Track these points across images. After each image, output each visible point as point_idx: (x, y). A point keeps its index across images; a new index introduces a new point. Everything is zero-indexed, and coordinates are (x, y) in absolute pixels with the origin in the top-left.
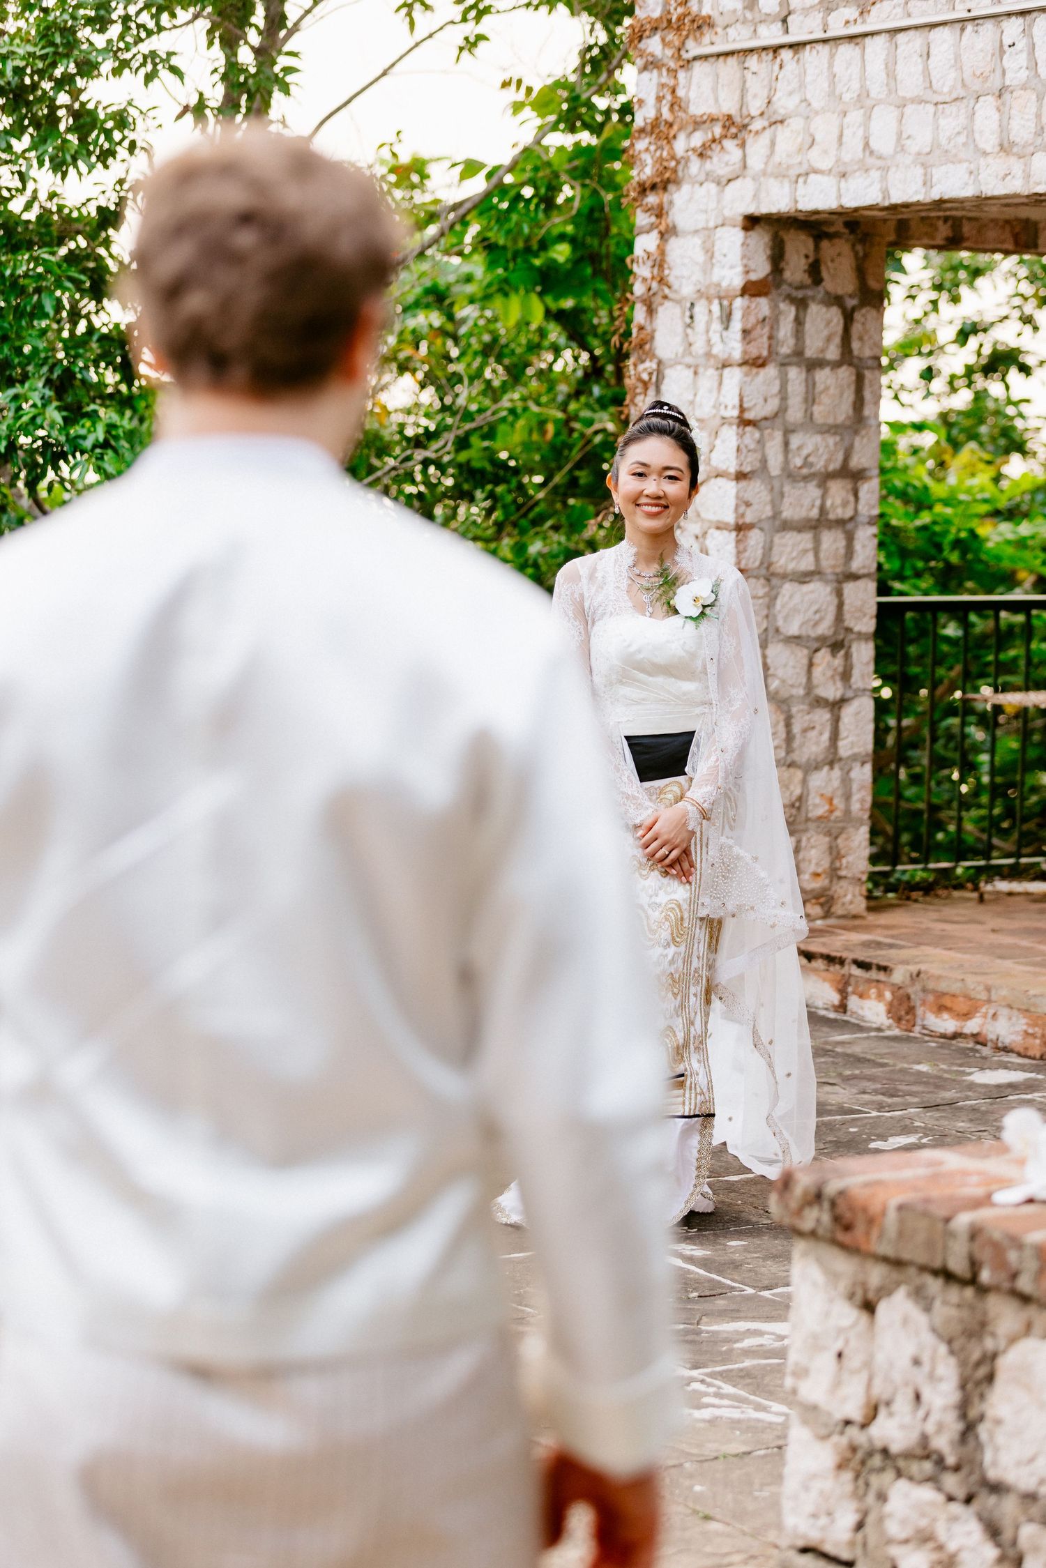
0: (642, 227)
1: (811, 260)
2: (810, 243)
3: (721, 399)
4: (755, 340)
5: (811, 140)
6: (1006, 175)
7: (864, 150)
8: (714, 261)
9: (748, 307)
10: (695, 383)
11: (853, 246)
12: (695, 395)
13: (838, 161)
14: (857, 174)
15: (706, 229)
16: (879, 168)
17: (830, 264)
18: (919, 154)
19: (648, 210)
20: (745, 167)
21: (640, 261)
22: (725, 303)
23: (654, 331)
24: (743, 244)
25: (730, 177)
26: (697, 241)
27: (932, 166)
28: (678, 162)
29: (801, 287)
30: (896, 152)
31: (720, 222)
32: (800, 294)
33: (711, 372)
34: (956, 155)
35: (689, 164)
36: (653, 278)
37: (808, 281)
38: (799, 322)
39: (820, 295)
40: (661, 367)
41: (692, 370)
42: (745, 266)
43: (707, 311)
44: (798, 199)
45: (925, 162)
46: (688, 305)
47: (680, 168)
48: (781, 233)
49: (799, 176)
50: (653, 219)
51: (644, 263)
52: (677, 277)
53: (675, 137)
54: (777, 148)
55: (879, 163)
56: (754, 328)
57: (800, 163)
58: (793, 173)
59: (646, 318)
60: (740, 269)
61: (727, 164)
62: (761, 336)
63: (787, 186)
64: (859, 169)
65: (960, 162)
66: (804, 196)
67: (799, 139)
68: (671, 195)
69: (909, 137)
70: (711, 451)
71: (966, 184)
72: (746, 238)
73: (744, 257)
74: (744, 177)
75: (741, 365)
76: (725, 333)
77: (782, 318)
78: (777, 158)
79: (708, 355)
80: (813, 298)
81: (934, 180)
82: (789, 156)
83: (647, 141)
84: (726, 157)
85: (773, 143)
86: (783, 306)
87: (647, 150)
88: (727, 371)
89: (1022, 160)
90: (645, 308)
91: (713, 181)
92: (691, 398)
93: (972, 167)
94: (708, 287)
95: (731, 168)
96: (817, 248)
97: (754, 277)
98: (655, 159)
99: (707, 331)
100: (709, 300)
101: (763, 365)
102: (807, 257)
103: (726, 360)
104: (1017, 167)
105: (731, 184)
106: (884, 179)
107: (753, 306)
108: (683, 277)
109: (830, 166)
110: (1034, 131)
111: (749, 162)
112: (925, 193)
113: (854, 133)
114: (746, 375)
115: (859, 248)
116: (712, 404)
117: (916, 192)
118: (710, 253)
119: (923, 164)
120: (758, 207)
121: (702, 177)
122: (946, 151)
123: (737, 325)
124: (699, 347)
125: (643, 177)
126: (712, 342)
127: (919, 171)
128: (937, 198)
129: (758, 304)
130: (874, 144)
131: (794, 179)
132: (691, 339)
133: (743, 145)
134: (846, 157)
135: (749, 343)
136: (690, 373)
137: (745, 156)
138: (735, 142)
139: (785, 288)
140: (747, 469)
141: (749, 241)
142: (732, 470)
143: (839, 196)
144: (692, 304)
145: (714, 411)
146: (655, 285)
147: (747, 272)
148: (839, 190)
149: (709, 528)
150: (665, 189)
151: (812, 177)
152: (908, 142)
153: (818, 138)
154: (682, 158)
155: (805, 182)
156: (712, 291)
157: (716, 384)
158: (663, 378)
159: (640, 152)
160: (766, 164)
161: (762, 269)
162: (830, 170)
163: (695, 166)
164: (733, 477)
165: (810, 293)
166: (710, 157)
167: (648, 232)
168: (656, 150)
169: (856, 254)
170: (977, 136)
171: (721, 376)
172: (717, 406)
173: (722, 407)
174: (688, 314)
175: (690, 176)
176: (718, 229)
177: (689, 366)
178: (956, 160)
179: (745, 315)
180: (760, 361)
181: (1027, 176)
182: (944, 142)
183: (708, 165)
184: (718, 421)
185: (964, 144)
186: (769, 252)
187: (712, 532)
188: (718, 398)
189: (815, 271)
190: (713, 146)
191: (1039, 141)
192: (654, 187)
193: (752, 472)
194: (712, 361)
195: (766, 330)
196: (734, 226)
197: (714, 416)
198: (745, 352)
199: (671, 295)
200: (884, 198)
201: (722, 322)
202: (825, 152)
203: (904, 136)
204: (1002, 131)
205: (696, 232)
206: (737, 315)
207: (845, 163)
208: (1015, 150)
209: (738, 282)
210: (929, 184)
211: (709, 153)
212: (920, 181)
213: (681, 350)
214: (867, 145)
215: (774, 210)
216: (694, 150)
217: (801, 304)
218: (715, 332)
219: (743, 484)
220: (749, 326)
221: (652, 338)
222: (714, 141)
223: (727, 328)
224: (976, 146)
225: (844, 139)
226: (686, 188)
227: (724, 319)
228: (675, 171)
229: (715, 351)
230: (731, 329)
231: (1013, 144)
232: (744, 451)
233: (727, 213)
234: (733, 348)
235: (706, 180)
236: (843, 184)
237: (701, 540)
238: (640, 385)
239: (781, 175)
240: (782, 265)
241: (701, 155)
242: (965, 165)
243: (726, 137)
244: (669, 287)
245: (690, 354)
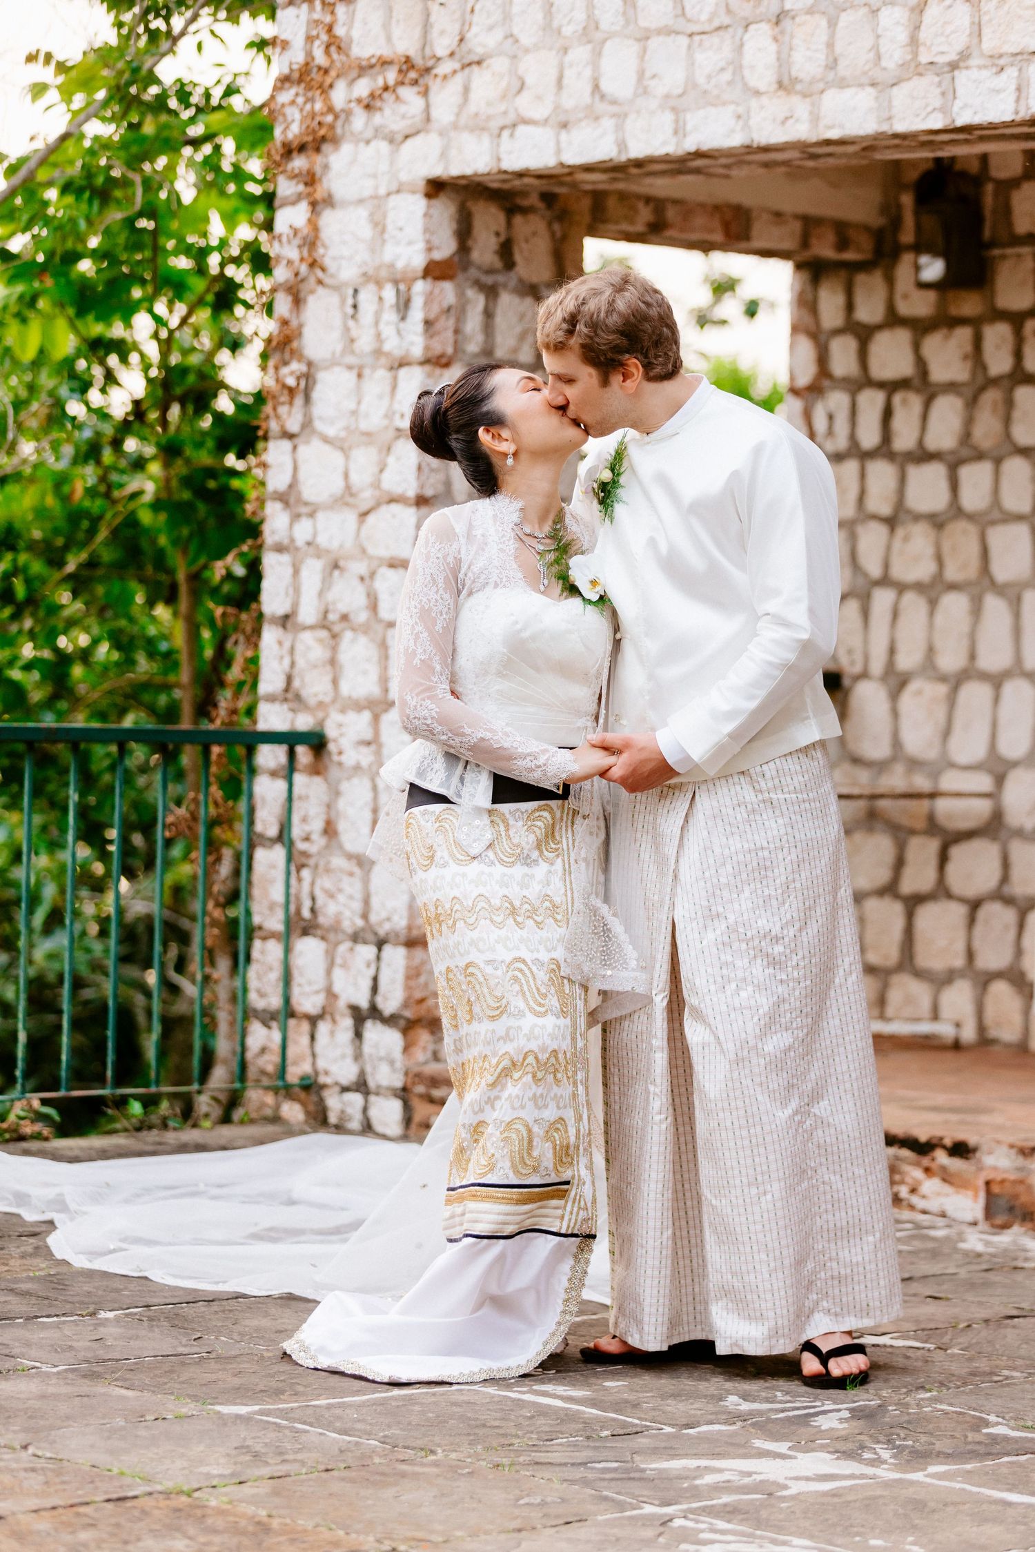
0: (286, 198)
1: (502, 238)
2: (501, 217)
3: (396, 406)
4: (439, 333)
5: (518, 84)
6: (787, 118)
7: (593, 93)
8: (386, 236)
9: (431, 293)
10: (358, 388)
11: (550, 224)
12: (359, 403)
13: (557, 107)
14: (583, 124)
15: (375, 197)
16: (613, 115)
17: (524, 245)
18: (667, 96)
19: (294, 177)
20: (428, 119)
21: (284, 239)
22: (402, 287)
23: (301, 326)
24: (425, 215)
25: (408, 132)
26: (363, 213)
27: (684, 111)
28: (336, 117)
29: (490, 271)
30: (636, 95)
31: (394, 187)
32: (489, 280)
33: (382, 374)
34: (718, 97)
35: (352, 119)
36: (302, 260)
37: (498, 264)
38: (488, 314)
39: (513, 283)
40: (312, 370)
41: (355, 372)
42: (428, 242)
43: (376, 299)
44: (503, 156)
45: (676, 106)
46: (351, 292)
47: (339, 123)
48: (469, 204)
49: (502, 128)
50: (301, 188)
51: (289, 242)
52: (334, 259)
53: (331, 86)
54: (473, 96)
55: (614, 109)
56: (437, 319)
57: (505, 113)
58: (495, 125)
59: (291, 312)
60: (421, 246)
61: (403, 117)
62: (446, 329)
63: (486, 141)
64: (586, 117)
65: (724, 104)
66: (510, 153)
67: (504, 84)
68: (326, 156)
69: (654, 76)
70: (381, 471)
71: (733, 131)
72: (429, 207)
73: (426, 230)
74: (427, 131)
75: (423, 363)
76: (402, 325)
77: (469, 308)
78: (472, 108)
79: (378, 352)
80: (505, 286)
81: (689, 127)
82: (489, 104)
83: (293, 91)
84: (403, 109)
85: (466, 90)
86: (471, 293)
87: (293, 102)
88: (403, 372)
89: (808, 100)
90: (290, 299)
91: (384, 138)
92: (352, 406)
93: (741, 110)
94: (378, 268)
95: (409, 122)
96: (509, 224)
97: (438, 256)
98: (305, 113)
99: (377, 323)
100: (379, 284)
101: (447, 365)
102: (497, 234)
103: (402, 358)
104: (801, 108)
105: (409, 142)
106: (619, 128)
107: (437, 291)
108: (342, 258)
109: (546, 114)
110: (823, 63)
111: (435, 113)
112: (677, 144)
113: (579, 74)
114: (429, 375)
115: (556, 227)
116: (382, 411)
117: (664, 143)
118: (379, 227)
119: (674, 109)
120: (446, 168)
121: (369, 134)
122: (705, 92)
123: (417, 314)
124: (365, 342)
125: (290, 136)
126: (384, 336)
127: (668, 117)
128: (692, 149)
129: (442, 290)
130: (605, 86)
131: (496, 132)
132: (354, 333)
133: (425, 93)
134: (568, 102)
135: (431, 337)
136: (352, 376)
137: (428, 106)
138: (415, 89)
139: (473, 272)
140: (429, 492)
141: (432, 211)
142: (411, 493)
143: (558, 151)
144: (356, 291)
145: (386, 422)
146: (304, 269)
147: (429, 249)
148: (558, 143)
149: (379, 566)
150: (318, 150)
151: (522, 130)
152: (652, 83)
153: (529, 81)
154: (343, 110)
155: (512, 135)
156: (384, 273)
157: (388, 389)
158: (315, 382)
159: (283, 105)
160: (458, 115)
161: (446, 248)
162: (546, 120)
163: (359, 120)
164: (413, 501)
165: (500, 278)
166: (380, 109)
167: (294, 203)
168: (305, 103)
169: (553, 234)
170: (746, 72)
171: (395, 379)
172: (389, 415)
173: (397, 416)
174: (350, 301)
175: (352, 134)
176: (393, 197)
177: (350, 368)
178: (717, 102)
179: (427, 303)
180: (444, 361)
181: (815, 119)
182: (701, 80)
183: (377, 119)
184: (391, 434)
185: (730, 83)
186: (454, 226)
187: (384, 571)
188: (391, 405)
189: (506, 251)
190: (386, 95)
191: (831, 76)
192: (302, 148)
193: (435, 497)
194: (383, 361)
195: (451, 323)
196: (414, 192)
197: (386, 428)
198: (427, 348)
199: (327, 280)
200: (620, 152)
201: (398, 310)
202: (539, 98)
203: (648, 74)
204: (780, 66)
205: (361, 201)
206: (418, 302)
207: (566, 111)
208: (798, 87)
209: (417, 259)
210: (681, 132)
211: (378, 103)
212: (669, 129)
213: (339, 348)
214: (596, 87)
215: (468, 171)
216: (359, 101)
217: (491, 292)
218: (388, 323)
219: (424, 510)
220: (432, 316)
221: (300, 334)
222: (386, 88)
223: (403, 318)
224: (745, 84)
225: (565, 81)
226: (346, 148)
227: (402, 307)
228: (332, 127)
229: (387, 347)
230: (409, 320)
231: (796, 80)
232: (426, 470)
233: (404, 177)
234: (412, 343)
235: (375, 137)
236: (564, 136)
237: (367, 581)
238: (286, 392)
239: (478, 126)
240: (470, 243)
241: (368, 107)
242: (732, 108)
243: (402, 83)
244: (323, 270)
245: (353, 352)
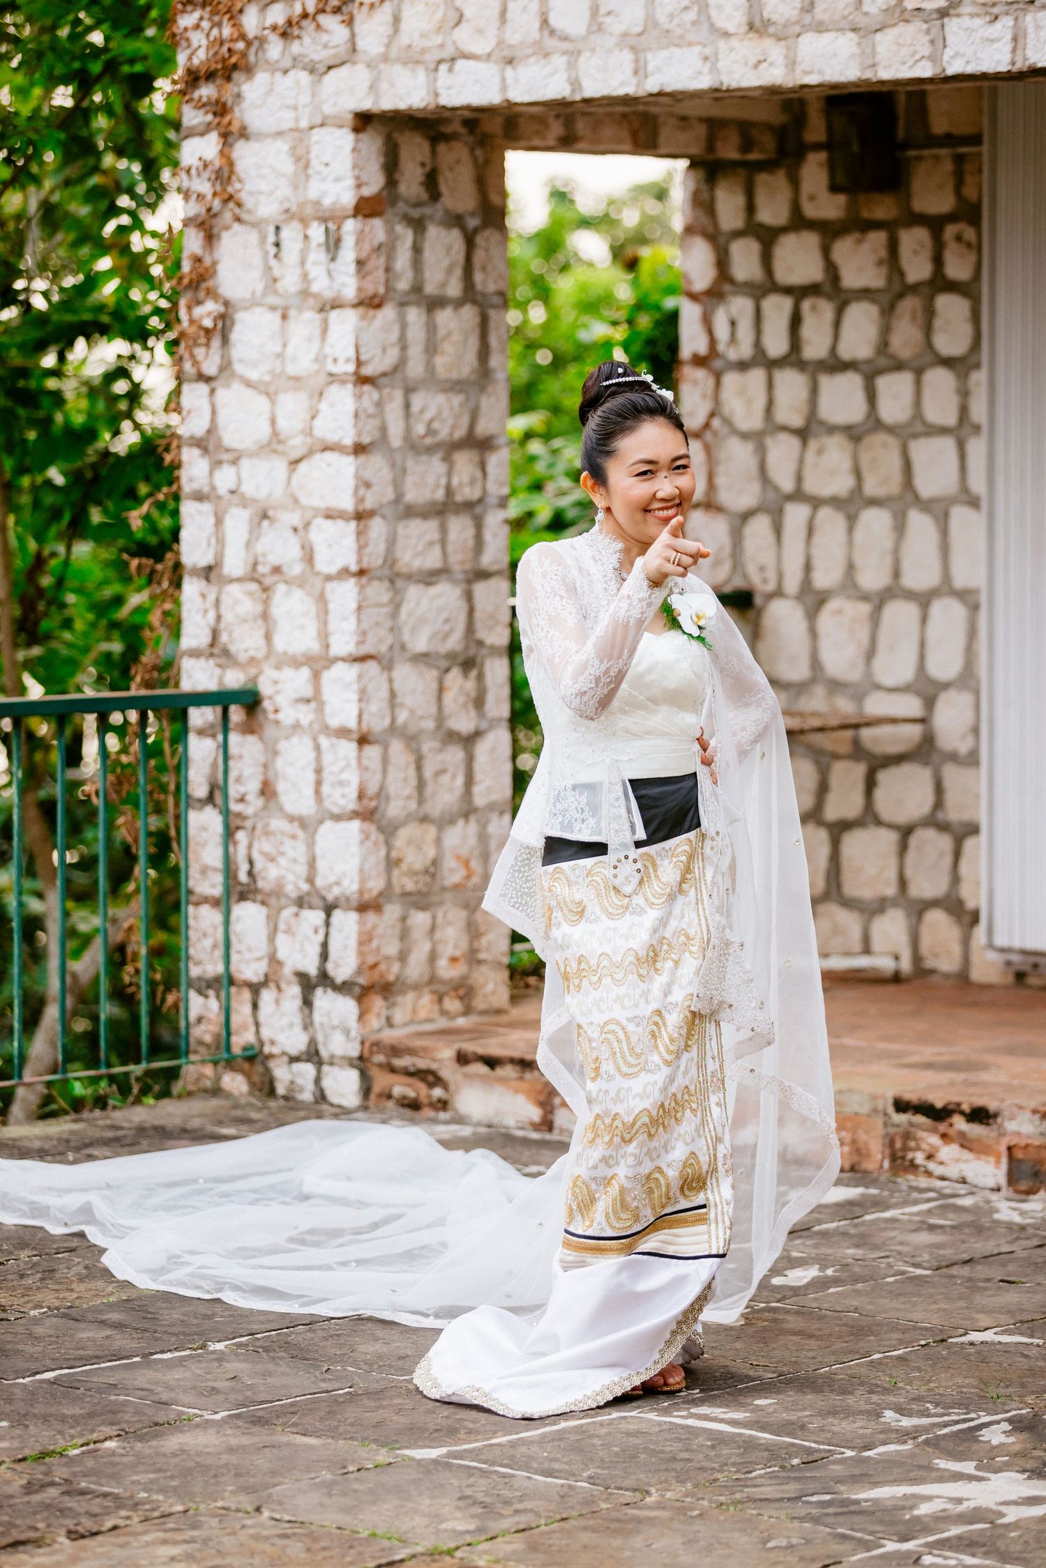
0: (193, 128)
1: (428, 169)
2: (426, 146)
3: (328, 350)
4: (370, 273)
5: (457, 16)
6: (760, 62)
7: (541, 29)
8: (310, 172)
9: (362, 231)
10: (283, 330)
11: (472, 150)
12: (285, 345)
13: (500, 42)
14: (532, 60)
15: (296, 130)
16: (565, 53)
17: (448, 174)
18: (625, 35)
19: (201, 105)
20: (354, 50)
21: (193, 171)
22: (332, 226)
23: (214, 264)
24: (354, 150)
25: (332, 63)
26: (282, 146)
27: (644, 50)
28: (249, 44)
29: (417, 205)
30: (589, 32)
31: (318, 121)
32: (416, 213)
33: (310, 316)
34: (682, 37)
35: (266, 46)
36: (215, 194)
37: (424, 196)
38: (417, 249)
39: (439, 214)
40: (230, 310)
41: (279, 313)
42: (357, 178)
43: (301, 237)
44: (440, 91)
45: (635, 44)
46: (271, 229)
47: (252, 50)
48: (395, 135)
49: (440, 62)
50: (210, 117)
51: (199, 175)
52: (251, 194)
53: (241, 11)
54: (404, 26)
55: (566, 46)
56: (368, 259)
57: (442, 46)
58: (431, 58)
59: (204, 248)
60: (350, 182)
61: (326, 46)
62: (377, 268)
63: (421, 75)
64: (534, 54)
65: (690, 44)
66: (449, 88)
67: (439, 14)
68: (238, 85)
69: (609, 13)
70: (313, 418)
71: (700, 73)
72: (357, 141)
73: (355, 166)
74: (354, 63)
75: (355, 306)
76: (332, 266)
77: (398, 243)
78: (404, 39)
79: (305, 293)
80: (431, 218)
81: (650, 67)
82: (423, 36)
83: (197, 15)
84: (325, 38)
85: (397, 20)
86: (400, 229)
87: (197, 27)
88: (334, 315)
89: (783, 43)
90: (202, 234)
91: (304, 69)
92: (278, 349)
93: (707, 51)
94: (302, 205)
95: (332, 52)
96: (434, 153)
97: (367, 192)
98: (212, 38)
99: (303, 262)
100: (304, 222)
101: (379, 306)
102: (423, 165)
103: (334, 299)
104: (776, 52)
105: (332, 73)
106: (572, 66)
107: (367, 229)
108: (260, 193)
109: (488, 50)
110: (799, 6)
111: (361, 44)
112: (638, 85)
113: (525, 8)
114: (363, 318)
115: (478, 152)
116: (312, 356)
117: (622, 84)
118: (302, 162)
119: (632, 48)
120: (376, 102)
121: (287, 63)
122: (668, 31)
123: (348, 254)
124: (290, 282)
125: (196, 61)
126: (311, 276)
127: (627, 56)
128: (655, 90)
129: (372, 227)
130: (554, 21)
131: (432, 66)
132: (277, 272)
133: (350, 22)
134: (514, 36)
135: (364, 277)
136: (275, 318)
137: (353, 36)
138: (338, 18)
139: (401, 206)
140: (366, 440)
141: (360, 145)
142: (348, 441)
143: (504, 88)
144: (278, 228)
145: (316, 366)
146: (217, 204)
147: (359, 186)
148: (503, 80)
149: (315, 517)
150: (228, 79)
151: (461, 64)
152: (608, 20)
153: (468, 13)
154: (256, 38)
155: (450, 70)
156: (309, 211)
157: (317, 332)
158: (233, 324)
159: (186, 29)
160: (388, 46)
161: (375, 183)
162: (489, 55)
163: (275, 49)
164: (350, 450)
165: (427, 211)
166: (299, 37)
167: (202, 134)
168: (212, 28)
169: (475, 160)
170: (713, 12)
171: (325, 323)
172: (320, 359)
173: (329, 361)
174: (271, 238)
175: (267, 62)
176: (315, 131)
177: (273, 308)
178: (681, 42)
179: (359, 241)
180: (376, 301)
181: (791, 63)
182: (661, 17)
183: (296, 47)
184: (322, 379)
185: (694, 23)
186: (382, 160)
187: (319, 521)
188: (322, 348)
189: (431, 182)
190: (304, 23)
191: (807, 19)
192: (210, 76)
193: (371, 444)
194: (311, 302)
195: (381, 261)
196: (341, 127)
197: (317, 372)
198: (360, 290)
199: (244, 216)
200: (573, 91)
201: (328, 250)
202: (480, 31)
203: (603, 11)
204: (751, 6)
205: (280, 134)
206: (349, 242)
207: (511, 46)
208: (772, 30)
209: (348, 198)
210: (642, 73)
211: (296, 32)
212: (628, 68)
213: (260, 287)
214: (545, 22)
215: (402, 105)
216: (274, 28)
217: (418, 226)
218: (315, 263)
219: (362, 458)
220: (363, 255)
221: (215, 272)
222: (305, 15)
223: (333, 259)
224: (712, 25)
225: (509, 15)
226: (261, 78)
227: (332, 246)
228: (244, 55)
229: (315, 288)
230: (340, 260)
231: (768, 23)
232: (363, 416)
233: (328, 109)
234: (344, 285)
235: (294, 67)
236: (509, 72)
237: (301, 533)
238: (202, 333)
239: (411, 59)
240: (397, 176)
241: (284, 35)
242: (697, 49)
243: (324, 11)
244: (239, 205)
245: (276, 292)
